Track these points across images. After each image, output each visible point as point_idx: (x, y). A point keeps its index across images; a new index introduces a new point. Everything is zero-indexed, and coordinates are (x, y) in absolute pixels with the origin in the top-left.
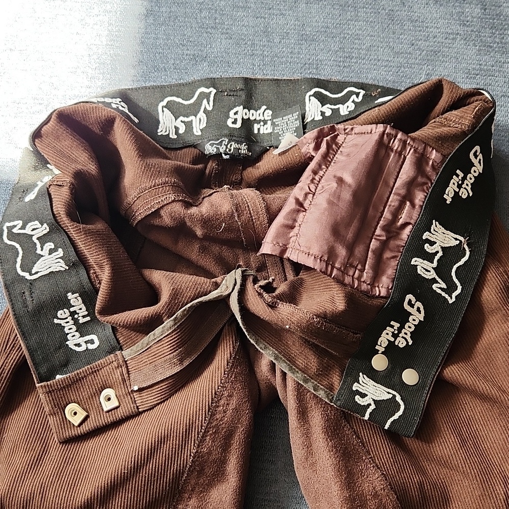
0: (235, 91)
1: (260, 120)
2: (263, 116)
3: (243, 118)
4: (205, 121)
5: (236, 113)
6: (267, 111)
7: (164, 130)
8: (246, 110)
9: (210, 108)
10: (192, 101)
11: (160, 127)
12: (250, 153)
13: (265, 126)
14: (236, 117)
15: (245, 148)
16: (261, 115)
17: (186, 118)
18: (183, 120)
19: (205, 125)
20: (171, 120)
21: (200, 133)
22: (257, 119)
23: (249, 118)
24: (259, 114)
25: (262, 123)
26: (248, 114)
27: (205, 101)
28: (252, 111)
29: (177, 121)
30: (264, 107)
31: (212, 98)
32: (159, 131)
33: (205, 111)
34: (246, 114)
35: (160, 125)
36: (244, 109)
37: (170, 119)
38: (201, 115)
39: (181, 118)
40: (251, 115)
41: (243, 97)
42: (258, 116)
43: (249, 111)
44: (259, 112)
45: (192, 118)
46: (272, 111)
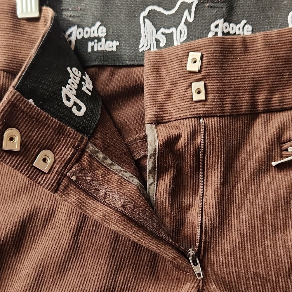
0: (216, 3)
2: (243, 31)
3: (223, 32)
4: (186, 34)
5: (217, 26)
6: (247, 26)
7: (145, 45)
8: (226, 24)
9: (191, 20)
10: (173, 11)
11: (141, 41)
14: (217, 30)
16: (241, 29)
17: (166, 30)
18: (164, 32)
19: (185, 38)
20: (151, 33)
23: (229, 32)
24: (239, 28)
26: (228, 28)
27: (186, 12)
28: (232, 25)
29: (158, 33)
30: (244, 21)
31: (193, 9)
32: (140, 46)
33: (186, 23)
34: (226, 28)
35: (142, 39)
36: (224, 22)
37: (151, 31)
38: (182, 27)
39: (162, 30)
40: (231, 28)
41: (224, 9)
42: (237, 30)
43: (229, 24)
44: (239, 26)
45: (173, 30)
46: (252, 27)
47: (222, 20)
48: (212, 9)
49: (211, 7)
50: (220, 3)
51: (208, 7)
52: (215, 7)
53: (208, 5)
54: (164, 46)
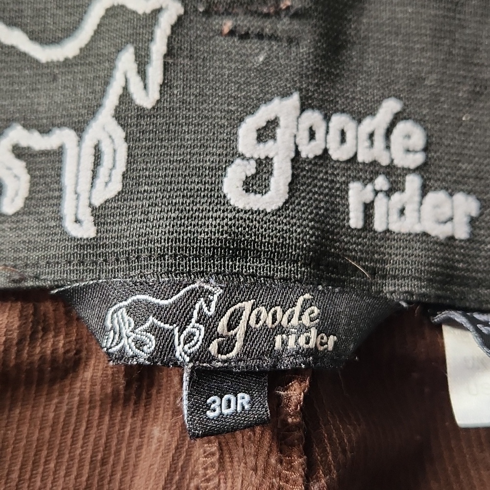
0: (267, 15)
1: (374, 163)
2: (388, 147)
3: (298, 153)
4: (121, 167)
5: (266, 133)
6: (403, 127)
8: (313, 117)
9: (146, 97)
10: (70, 49)
12: (332, 339)
13: (396, 197)
14: (265, 149)
15: (306, 320)
16: (379, 140)
17: (36, 134)
18: (23, 144)
19: (116, 186)
21: (87, 231)
22: (360, 159)
23: (326, 151)
24: (371, 136)
25: (381, 182)
26: (320, 134)
27: (126, 60)
28: (339, 121)
30: (390, 107)
31: (158, 48)
34: (312, 135)
36: (303, 109)
38: (106, 128)
39: (18, 134)
40: (334, 136)
41: (304, 49)
42: (364, 143)
43: (327, 118)
44: (368, 124)
45: (64, 137)
46: (425, 129)
47: (295, 100)
48: (247, 44)
49: (245, 36)
50: (286, 20)
51: (232, 33)
52: (260, 36)
53: (228, 25)
54: (17, 214)
